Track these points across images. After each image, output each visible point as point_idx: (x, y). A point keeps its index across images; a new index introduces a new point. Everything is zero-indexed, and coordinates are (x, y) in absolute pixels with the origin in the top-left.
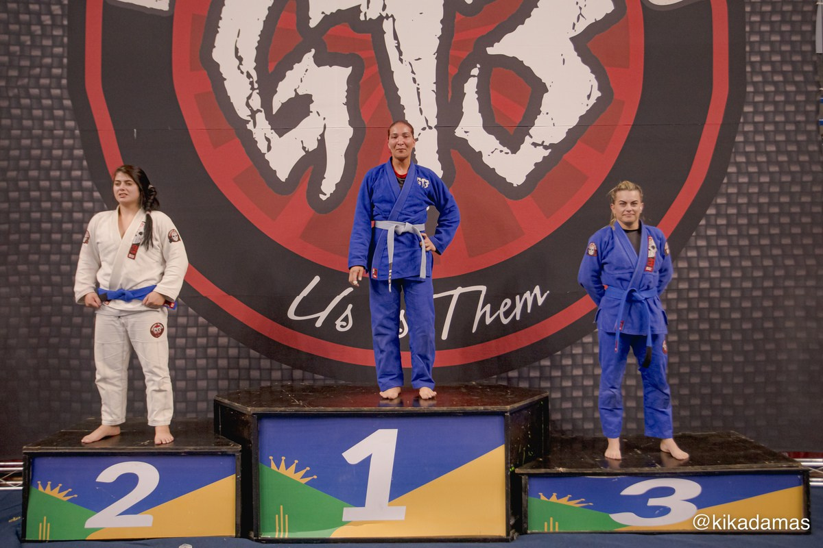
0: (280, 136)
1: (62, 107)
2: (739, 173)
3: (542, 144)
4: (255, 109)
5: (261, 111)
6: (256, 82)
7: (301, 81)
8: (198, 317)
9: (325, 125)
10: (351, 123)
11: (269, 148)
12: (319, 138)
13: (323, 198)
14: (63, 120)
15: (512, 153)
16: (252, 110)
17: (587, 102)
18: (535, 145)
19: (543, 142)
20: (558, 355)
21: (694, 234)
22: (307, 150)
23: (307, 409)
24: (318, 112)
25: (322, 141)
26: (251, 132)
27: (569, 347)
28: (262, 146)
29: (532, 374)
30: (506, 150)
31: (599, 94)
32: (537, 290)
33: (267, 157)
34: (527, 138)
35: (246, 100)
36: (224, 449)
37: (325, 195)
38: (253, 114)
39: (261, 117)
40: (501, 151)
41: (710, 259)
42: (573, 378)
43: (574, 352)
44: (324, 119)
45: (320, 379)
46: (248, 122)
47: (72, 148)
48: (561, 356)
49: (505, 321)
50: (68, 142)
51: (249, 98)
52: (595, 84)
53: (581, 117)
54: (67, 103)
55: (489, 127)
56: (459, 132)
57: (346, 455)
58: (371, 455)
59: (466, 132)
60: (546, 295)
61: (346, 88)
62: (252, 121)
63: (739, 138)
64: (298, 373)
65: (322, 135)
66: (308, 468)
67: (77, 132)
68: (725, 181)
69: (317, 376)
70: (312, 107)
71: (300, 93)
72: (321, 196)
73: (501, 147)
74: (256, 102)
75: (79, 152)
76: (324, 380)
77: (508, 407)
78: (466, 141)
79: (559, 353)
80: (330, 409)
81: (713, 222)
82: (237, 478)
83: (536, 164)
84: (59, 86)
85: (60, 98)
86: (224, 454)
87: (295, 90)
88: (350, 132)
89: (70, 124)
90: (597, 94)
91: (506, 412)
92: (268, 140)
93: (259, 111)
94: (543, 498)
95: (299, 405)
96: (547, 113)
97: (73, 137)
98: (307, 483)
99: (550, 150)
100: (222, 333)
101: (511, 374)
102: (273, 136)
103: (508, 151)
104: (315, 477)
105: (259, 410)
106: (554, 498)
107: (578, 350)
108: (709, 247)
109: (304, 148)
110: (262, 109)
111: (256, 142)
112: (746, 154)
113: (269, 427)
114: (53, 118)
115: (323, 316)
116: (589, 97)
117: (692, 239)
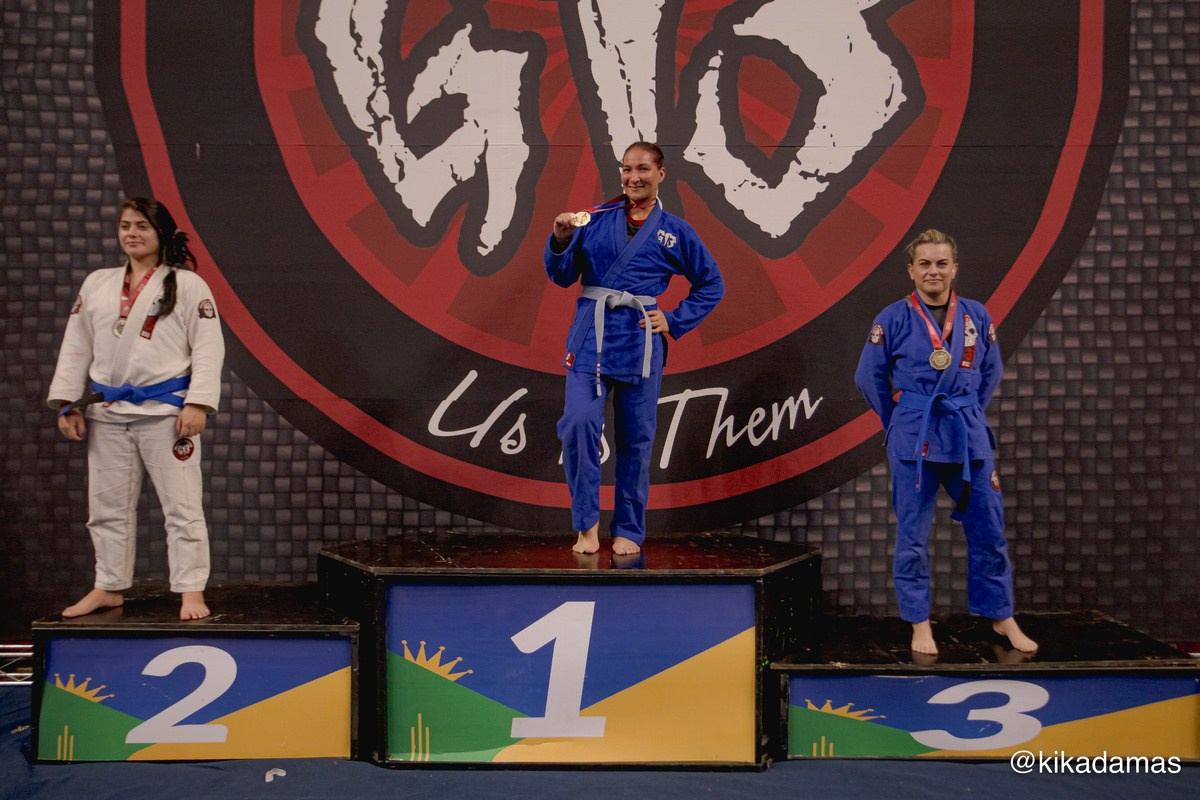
0: (418, 158)
1: (87, 110)
2: (1114, 221)
3: (816, 174)
4: (380, 116)
5: (389, 119)
6: (382, 74)
7: (451, 73)
8: (292, 430)
9: (486, 142)
10: (526, 139)
11: (402, 176)
12: (478, 161)
13: (483, 252)
14: (88, 128)
15: (770, 187)
16: (375, 117)
17: (885, 109)
18: (805, 175)
19: (818, 171)
20: (834, 494)
21: (1044, 313)
22: (459, 178)
23: (458, 569)
24: (476, 122)
25: (481, 166)
26: (373, 151)
27: (851, 483)
28: (391, 172)
29: (795, 522)
30: (760, 182)
31: (904, 98)
32: (805, 395)
33: (399, 189)
34: (793, 164)
35: (366, 101)
36: (334, 628)
37: (486, 247)
38: (378, 123)
39: (389, 127)
40: (754, 184)
41: (1066, 351)
42: (856, 528)
43: (858, 489)
44: (486, 131)
45: (476, 526)
46: (369, 135)
47: (102, 172)
48: (839, 495)
49: (755, 442)
50: (96, 162)
51: (371, 97)
52: (898, 82)
53: (875, 134)
54: (94, 102)
55: (735, 147)
56: (690, 155)
57: (516, 639)
58: (554, 640)
59: (700, 154)
60: (817, 402)
61: (519, 84)
62: (375, 133)
63: (1116, 168)
64: (443, 517)
65: (482, 157)
66: (460, 659)
67: (110, 147)
68: (1093, 233)
69: (471, 521)
70: (468, 113)
71: (449, 92)
72: (481, 250)
73: (753, 178)
74: (382, 105)
75: (112, 179)
76: (483, 526)
77: (762, 571)
78: (700, 168)
79: (836, 490)
80: (493, 570)
81: (1072, 295)
82: (353, 673)
83: (806, 205)
84: (82, 77)
85: (84, 95)
86: (335, 637)
87: (442, 87)
88: (524, 152)
89: (99, 134)
90: (900, 98)
91: (759, 578)
92: (400, 162)
93: (386, 118)
94: (811, 706)
95: (446, 565)
96: (824, 127)
97: (103, 155)
98: (457, 681)
99: (827, 184)
100: (329, 455)
101: (763, 521)
102: (408, 157)
103: (765, 184)
104: (471, 672)
105: (387, 570)
106: (827, 708)
107: (863, 487)
108: (1066, 333)
109: (454, 176)
110: (391, 116)
111: (382, 166)
112: (1126, 192)
113: (401, 597)
114: (72, 125)
115: (481, 431)
116: (888, 102)
117: (1041, 321)
